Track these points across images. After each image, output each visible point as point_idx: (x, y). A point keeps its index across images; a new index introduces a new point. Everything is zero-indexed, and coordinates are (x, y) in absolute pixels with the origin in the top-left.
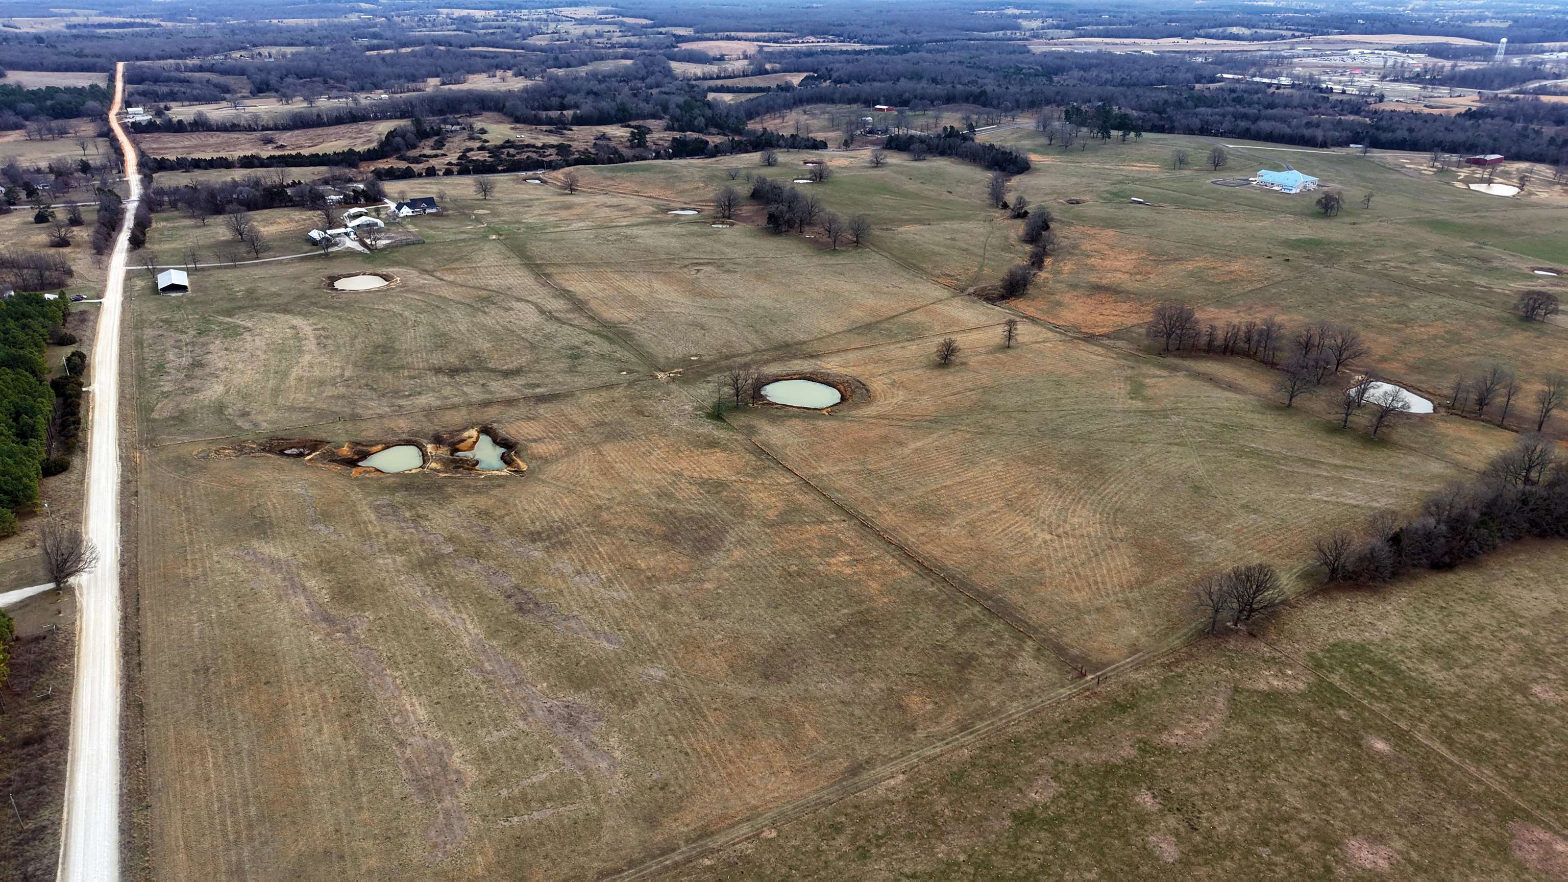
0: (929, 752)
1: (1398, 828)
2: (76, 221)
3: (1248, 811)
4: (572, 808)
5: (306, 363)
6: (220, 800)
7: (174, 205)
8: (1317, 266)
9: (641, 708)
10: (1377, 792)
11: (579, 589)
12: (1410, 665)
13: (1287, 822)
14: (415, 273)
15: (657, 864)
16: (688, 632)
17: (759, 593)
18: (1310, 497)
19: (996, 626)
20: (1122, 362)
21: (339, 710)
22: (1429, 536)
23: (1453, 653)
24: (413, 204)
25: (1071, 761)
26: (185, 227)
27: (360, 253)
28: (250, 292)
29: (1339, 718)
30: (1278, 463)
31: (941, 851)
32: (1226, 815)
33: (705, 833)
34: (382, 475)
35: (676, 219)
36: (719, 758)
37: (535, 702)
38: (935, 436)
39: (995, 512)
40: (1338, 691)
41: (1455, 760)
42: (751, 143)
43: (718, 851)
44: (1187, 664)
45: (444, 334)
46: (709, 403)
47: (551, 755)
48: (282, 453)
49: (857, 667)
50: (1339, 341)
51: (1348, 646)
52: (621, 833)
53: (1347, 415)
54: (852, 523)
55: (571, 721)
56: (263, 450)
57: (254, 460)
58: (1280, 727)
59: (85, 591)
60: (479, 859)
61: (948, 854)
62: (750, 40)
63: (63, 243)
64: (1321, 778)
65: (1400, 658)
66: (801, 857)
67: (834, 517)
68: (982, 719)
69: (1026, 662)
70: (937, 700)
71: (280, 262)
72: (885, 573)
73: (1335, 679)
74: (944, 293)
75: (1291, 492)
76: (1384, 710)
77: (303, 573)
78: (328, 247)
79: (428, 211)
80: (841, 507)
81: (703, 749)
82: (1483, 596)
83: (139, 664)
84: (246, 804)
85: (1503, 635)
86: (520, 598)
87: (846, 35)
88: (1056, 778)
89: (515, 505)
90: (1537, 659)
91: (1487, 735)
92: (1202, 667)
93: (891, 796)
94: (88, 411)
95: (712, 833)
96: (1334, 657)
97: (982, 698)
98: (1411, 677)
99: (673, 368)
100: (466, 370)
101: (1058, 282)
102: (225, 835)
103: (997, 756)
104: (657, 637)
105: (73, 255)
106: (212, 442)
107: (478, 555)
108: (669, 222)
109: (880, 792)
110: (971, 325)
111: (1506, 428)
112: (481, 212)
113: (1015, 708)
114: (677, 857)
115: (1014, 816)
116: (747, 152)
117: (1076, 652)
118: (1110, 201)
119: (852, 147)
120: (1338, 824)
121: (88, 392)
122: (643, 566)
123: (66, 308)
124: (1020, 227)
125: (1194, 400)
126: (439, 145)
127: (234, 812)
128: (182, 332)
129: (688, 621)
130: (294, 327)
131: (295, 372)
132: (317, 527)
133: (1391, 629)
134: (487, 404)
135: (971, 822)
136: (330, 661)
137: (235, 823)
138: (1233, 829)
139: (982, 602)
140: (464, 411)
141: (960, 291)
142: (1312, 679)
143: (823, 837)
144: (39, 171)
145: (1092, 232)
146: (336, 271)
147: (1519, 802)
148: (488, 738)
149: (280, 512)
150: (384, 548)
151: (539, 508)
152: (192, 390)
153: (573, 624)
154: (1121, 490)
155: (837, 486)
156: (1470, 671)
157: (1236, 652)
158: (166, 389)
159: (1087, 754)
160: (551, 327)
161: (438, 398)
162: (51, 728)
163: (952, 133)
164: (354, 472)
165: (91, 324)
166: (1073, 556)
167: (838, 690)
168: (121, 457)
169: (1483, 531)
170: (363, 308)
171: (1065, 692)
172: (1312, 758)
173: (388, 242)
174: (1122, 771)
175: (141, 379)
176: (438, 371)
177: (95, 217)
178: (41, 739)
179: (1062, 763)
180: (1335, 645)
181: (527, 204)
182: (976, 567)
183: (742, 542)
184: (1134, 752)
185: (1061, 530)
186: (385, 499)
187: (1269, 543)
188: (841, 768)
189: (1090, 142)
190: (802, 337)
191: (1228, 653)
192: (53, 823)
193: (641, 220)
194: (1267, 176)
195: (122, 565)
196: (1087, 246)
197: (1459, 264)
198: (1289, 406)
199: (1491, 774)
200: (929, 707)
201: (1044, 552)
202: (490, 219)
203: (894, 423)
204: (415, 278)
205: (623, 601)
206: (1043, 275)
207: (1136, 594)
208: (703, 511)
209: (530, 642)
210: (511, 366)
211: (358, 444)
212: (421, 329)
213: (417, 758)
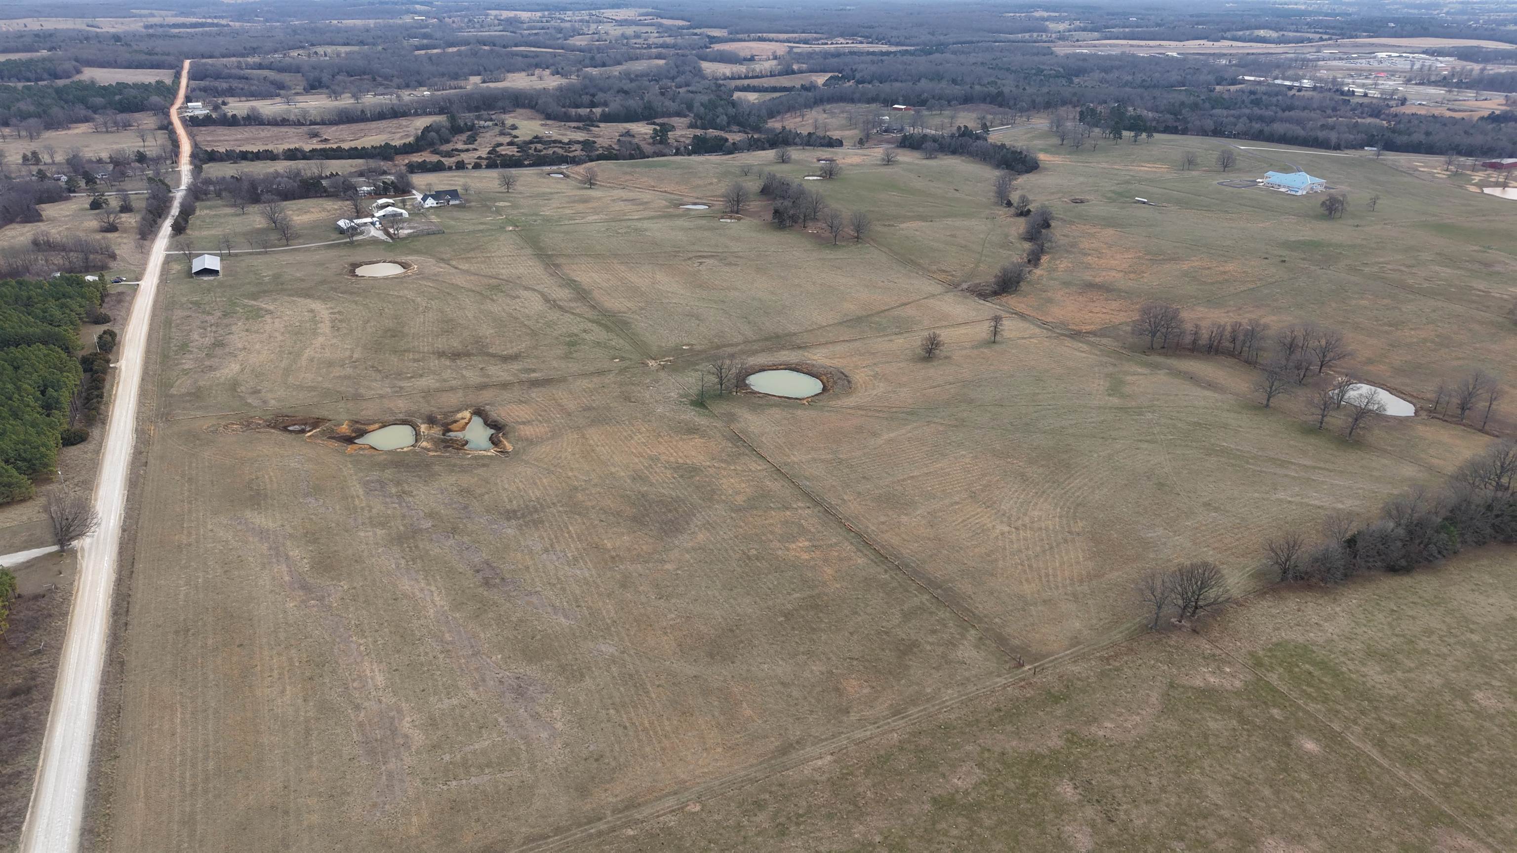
0: (859, 735)
1: (1317, 828)
2: (126, 208)
3: (1168, 806)
4: (509, 774)
5: (318, 345)
6: (183, 754)
7: (219, 195)
8: (1313, 268)
9: (588, 682)
10: (1301, 792)
11: (544, 566)
12: (1352, 667)
13: (1205, 817)
14: (432, 261)
15: (582, 832)
16: (642, 611)
17: (717, 575)
18: (1274, 497)
19: (942, 614)
20: (1105, 359)
21: (303, 673)
22: (1385, 539)
23: (1400, 657)
24: (437, 196)
25: (998, 749)
26: (226, 215)
27: (383, 242)
28: (276, 277)
29: (1272, 718)
30: (1248, 463)
31: (858, 830)
32: (1145, 808)
33: (631, 804)
34: (376, 452)
35: (687, 214)
36: (656, 733)
37: (488, 672)
38: (909, 427)
39: (957, 503)
40: (1274, 690)
41: (1385, 763)
42: (768, 141)
43: (642, 823)
44: (1125, 658)
45: (452, 320)
46: (694, 391)
47: (496, 724)
48: (285, 429)
49: (802, 649)
50: (1323, 342)
51: (1291, 646)
52: (552, 800)
53: (1323, 416)
54: (816, 510)
55: (520, 691)
56: (268, 426)
57: (258, 435)
58: (1212, 725)
59: (86, 555)
60: (415, 819)
61: (865, 835)
62: (781, 41)
63: (112, 228)
64: (1245, 775)
65: (1342, 659)
66: (721, 831)
67: (800, 504)
68: (915, 705)
69: (967, 651)
70: (874, 684)
71: (307, 250)
72: (841, 560)
73: (1273, 678)
74: (938, 289)
75: (1255, 491)
76: (1319, 711)
77: (288, 543)
78: (353, 235)
79: (451, 203)
80: (808, 495)
81: (642, 724)
82: (1437, 600)
83: (126, 624)
84: (206, 758)
85: (1452, 640)
86: (488, 573)
87: (874, 37)
88: (980, 765)
89: (496, 484)
90: (1483, 666)
91: (1421, 740)
92: (1140, 662)
93: (817, 777)
94: (112, 386)
95: (639, 804)
96: (1275, 656)
97: (918, 684)
98: (1351, 679)
99: (664, 356)
100: (468, 355)
101: (1052, 279)
102: (182, 786)
103: (925, 741)
104: (612, 614)
105: (119, 240)
106: (223, 417)
107: (454, 530)
108: (679, 216)
109: (806, 772)
110: (960, 320)
111: (1487, 433)
112: (502, 204)
113: (949, 695)
114: (602, 826)
115: (935, 800)
116: (764, 149)
117: (1017, 642)
118: (1114, 201)
119: (866, 145)
120: (1257, 822)
121: (115, 368)
122: (609, 545)
123: (105, 289)
124: (1021, 225)
125: (1172, 398)
126: (472, 140)
127: (194, 766)
128: (209, 314)
129: (644, 600)
130: (312, 311)
131: (308, 353)
132: (309, 499)
133: (1337, 630)
134: (483, 387)
135: (892, 805)
136: (301, 627)
137: (194, 776)
138: (1150, 822)
139: (931, 590)
140: (460, 394)
141: (953, 286)
142: (1249, 677)
143: (745, 813)
144: (100, 161)
145: (1093, 230)
146: (358, 259)
147: (1445, 808)
148: (439, 705)
149: (275, 485)
150: (367, 521)
151: (518, 488)
152: (211, 368)
153: (534, 599)
154: (1085, 485)
155: (807, 474)
156: (1412, 675)
157: (1177, 648)
158: (186, 367)
159: (1014, 743)
160: (554, 315)
161: (437, 381)
162: (39, 680)
163: (965, 133)
164: (350, 449)
165: (126, 304)
166: (1027, 549)
167: (779, 671)
168: (136, 430)
169: (1444, 536)
170: (379, 294)
171: (1001, 681)
172: (1239, 755)
173: (411, 231)
174: (1047, 761)
175: (165, 357)
176: (441, 354)
177: (143, 204)
178: (28, 690)
179: (989, 750)
180: (1277, 645)
181: (547, 197)
182: (931, 556)
183: (709, 526)
184: (1061, 743)
185: (1020, 522)
186: (375, 475)
187: (1226, 541)
188: (772, 747)
189: (1101, 143)
190: (793, 329)
191: (1168, 649)
192: (29, 769)
193: (653, 214)
194: (1275, 178)
195: (124, 530)
196: (1085, 244)
197: (1459, 268)
198: (1267, 406)
199: (1420, 779)
200: (866, 691)
201: (1000, 543)
202: (510, 211)
203: (870, 414)
204: (431, 266)
205: (585, 579)
206: (1038, 272)
207: (1085, 588)
208: (674, 494)
209: (491, 615)
210: (510, 351)
211: (357, 422)
212: (430, 315)
213: (370, 721)
